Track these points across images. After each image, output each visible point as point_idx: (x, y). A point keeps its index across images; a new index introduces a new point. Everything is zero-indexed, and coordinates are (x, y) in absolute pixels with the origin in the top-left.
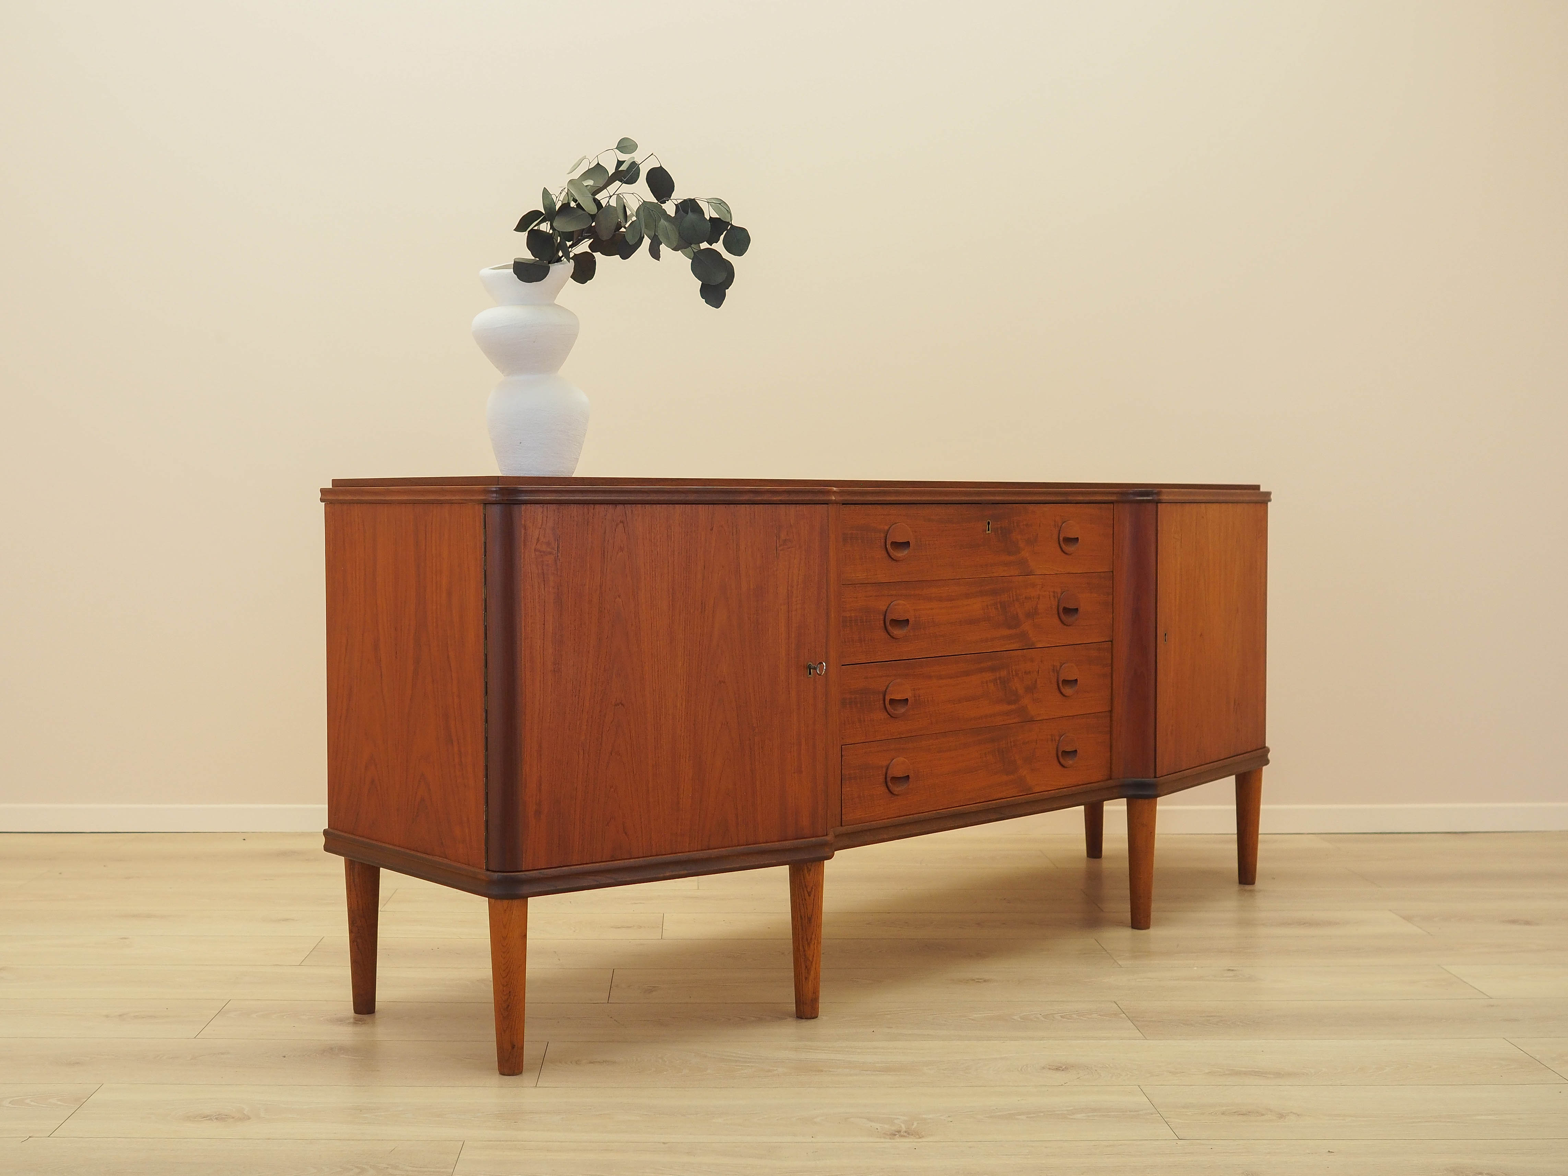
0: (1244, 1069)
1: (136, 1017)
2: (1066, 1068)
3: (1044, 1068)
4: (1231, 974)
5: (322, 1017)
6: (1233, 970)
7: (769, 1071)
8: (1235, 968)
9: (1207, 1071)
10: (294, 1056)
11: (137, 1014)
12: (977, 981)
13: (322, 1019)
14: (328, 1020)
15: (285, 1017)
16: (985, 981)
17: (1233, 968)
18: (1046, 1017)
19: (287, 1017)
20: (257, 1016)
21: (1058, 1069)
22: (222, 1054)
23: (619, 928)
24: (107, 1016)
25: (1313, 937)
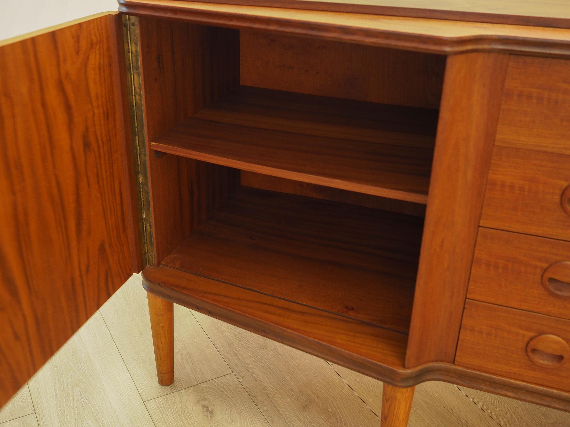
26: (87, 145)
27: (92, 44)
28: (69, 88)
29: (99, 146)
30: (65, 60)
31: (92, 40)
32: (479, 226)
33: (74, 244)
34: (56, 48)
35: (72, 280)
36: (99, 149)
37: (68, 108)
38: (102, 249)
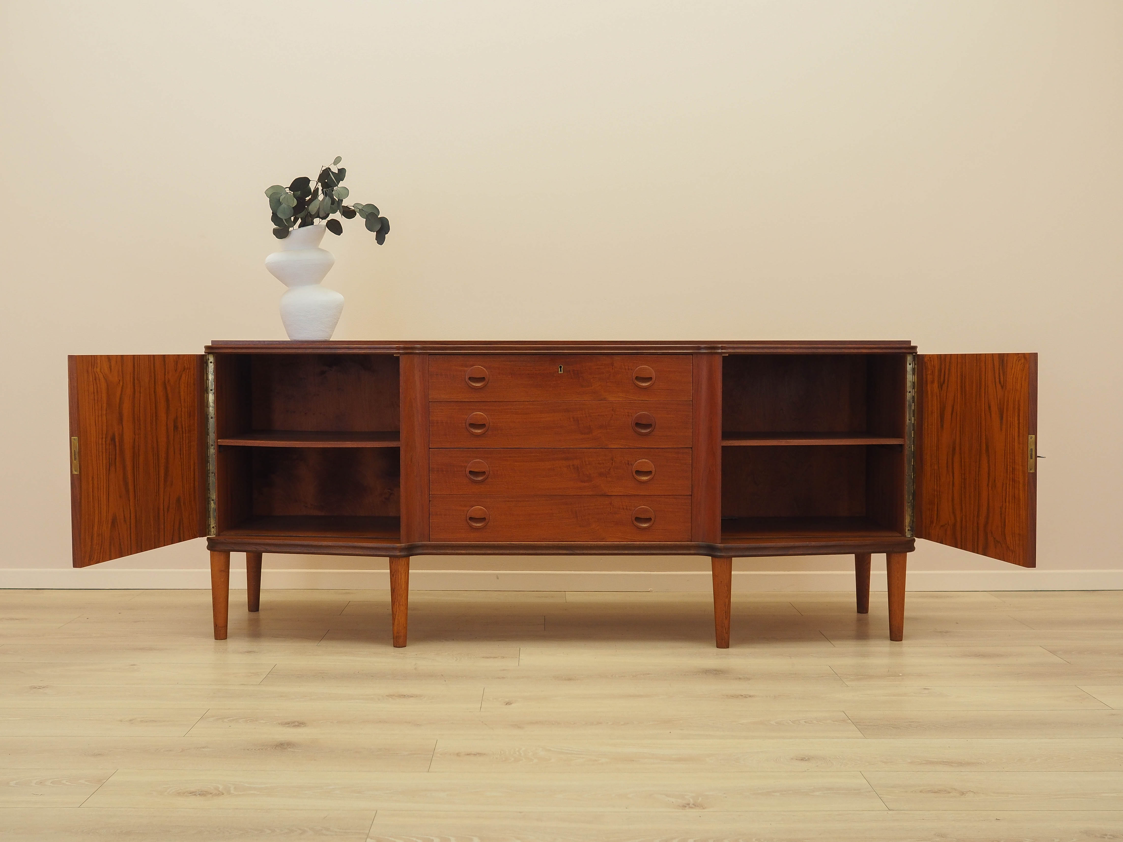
0: (936, 760)
1: (142, 721)
2: (809, 759)
3: (792, 759)
4: (926, 691)
5: (275, 721)
6: (928, 689)
8: (930, 688)
9: (909, 761)
10: (255, 750)
11: (143, 719)
12: (745, 696)
13: (275, 723)
14: (279, 724)
15: (248, 721)
16: (750, 696)
17: (928, 688)
18: (793, 722)
19: (250, 721)
20: (228, 720)
21: (802, 759)
22: (203, 748)
23: (488, 658)
24: (121, 721)
25: (986, 665)
26: (176, 427)
27: (184, 369)
28: (169, 388)
29: (183, 432)
30: (168, 373)
31: (185, 366)
32: (430, 448)
33: (162, 485)
34: (165, 365)
35: (159, 509)
36: (183, 434)
37: (167, 400)
38: (178, 500)
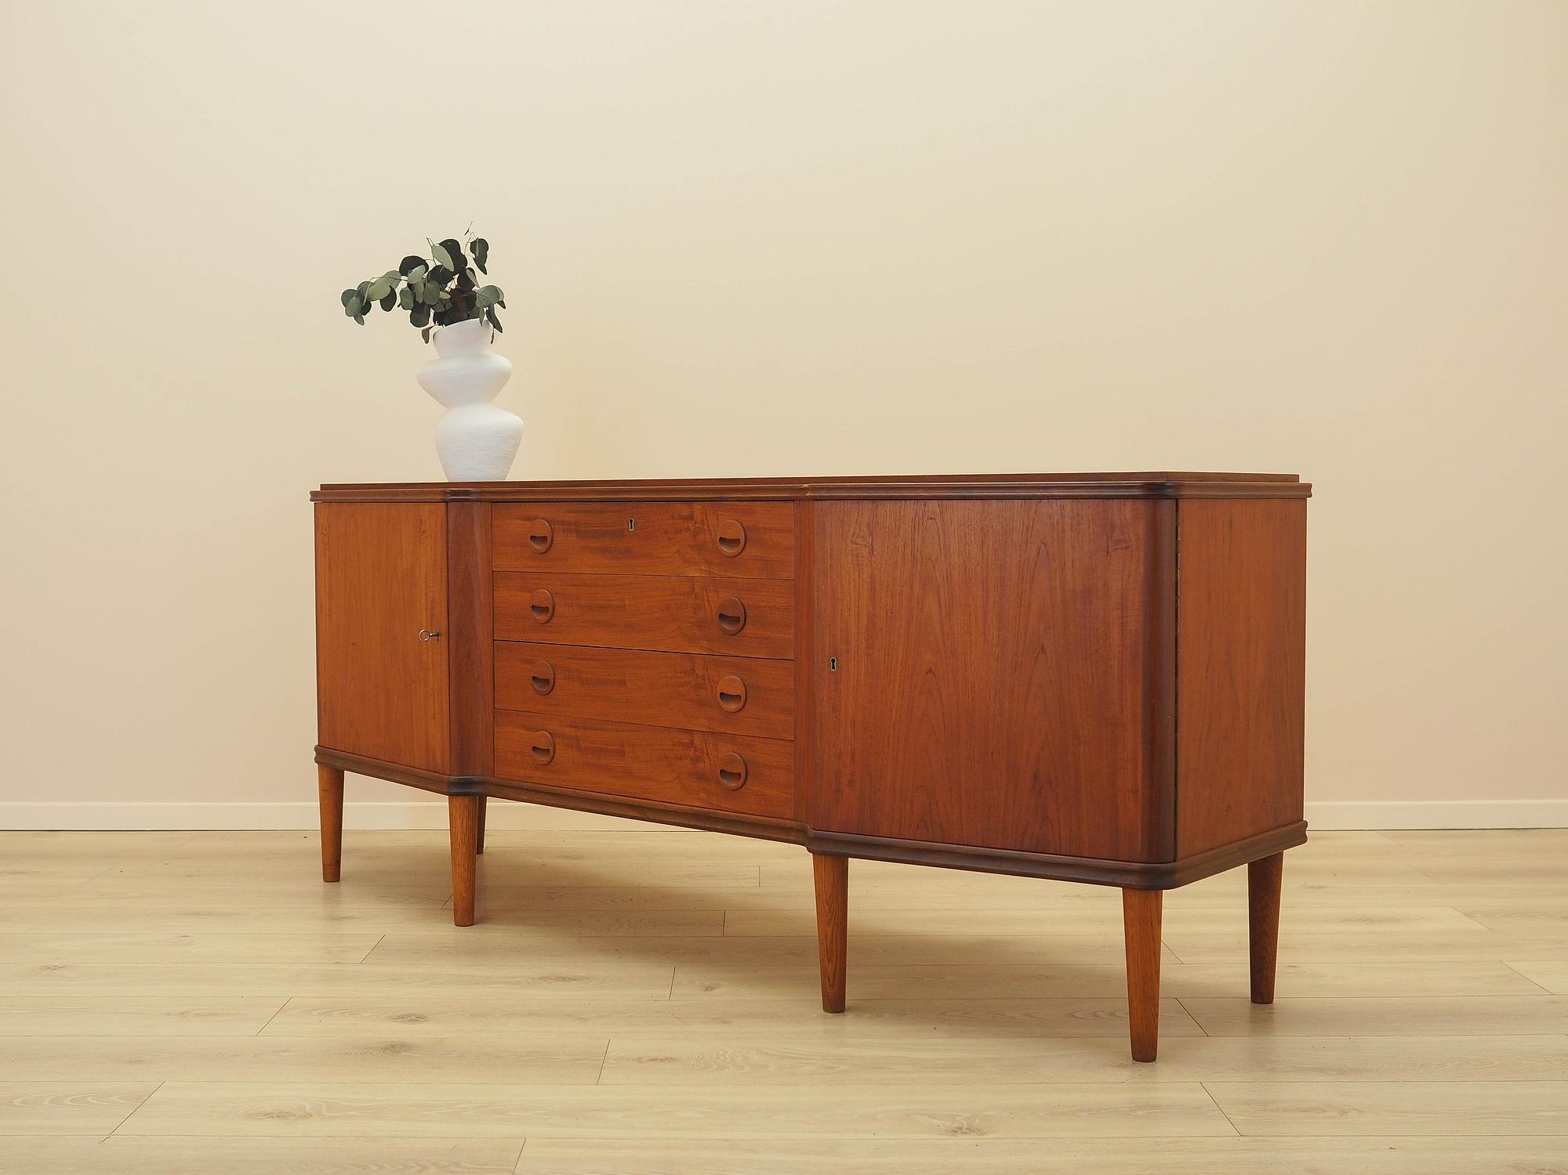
1: (197, 1015)
3: (1105, 1065)
7: (830, 1068)
9: (1269, 1067)
13: (383, 1016)
14: (389, 1018)
15: (347, 1015)
20: (318, 1013)
22: (283, 1051)
23: (680, 925)
24: (168, 1014)
32: (494, 640)
